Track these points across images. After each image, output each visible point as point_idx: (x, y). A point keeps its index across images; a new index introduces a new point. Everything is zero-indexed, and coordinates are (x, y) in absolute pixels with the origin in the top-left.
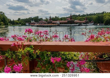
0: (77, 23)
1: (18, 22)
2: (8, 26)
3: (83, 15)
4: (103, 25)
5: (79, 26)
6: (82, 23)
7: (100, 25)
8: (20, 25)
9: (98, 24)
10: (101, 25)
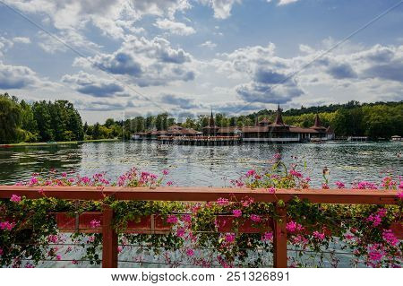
0: (295, 134)
1: (106, 129)
2: (82, 143)
3: (292, 110)
4: (364, 140)
5: (300, 142)
6: (307, 133)
7: (354, 140)
8: (116, 138)
9: (350, 138)
10: (359, 140)
